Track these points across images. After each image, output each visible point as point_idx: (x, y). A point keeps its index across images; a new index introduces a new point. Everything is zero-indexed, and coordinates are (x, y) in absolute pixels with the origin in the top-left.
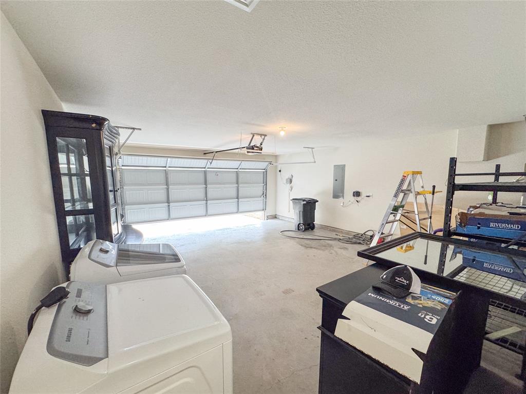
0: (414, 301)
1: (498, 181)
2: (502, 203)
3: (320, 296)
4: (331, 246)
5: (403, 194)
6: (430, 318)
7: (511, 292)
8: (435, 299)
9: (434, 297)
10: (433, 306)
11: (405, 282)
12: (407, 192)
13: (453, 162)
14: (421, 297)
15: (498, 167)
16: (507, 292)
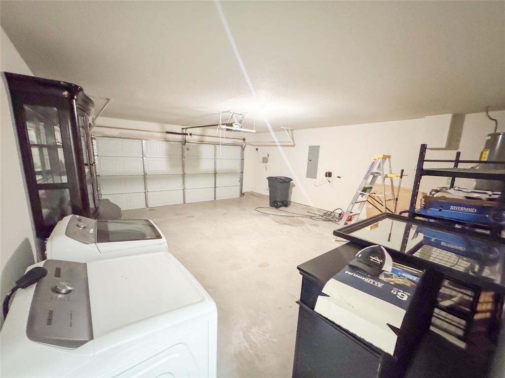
0: (387, 279)
1: (457, 167)
2: (459, 188)
3: (300, 273)
4: (302, 223)
5: (372, 176)
6: (402, 295)
7: (456, 266)
8: (404, 277)
9: (403, 274)
10: (403, 283)
11: (379, 261)
12: (376, 175)
13: (424, 148)
14: (392, 275)
15: (458, 154)
16: (453, 266)
